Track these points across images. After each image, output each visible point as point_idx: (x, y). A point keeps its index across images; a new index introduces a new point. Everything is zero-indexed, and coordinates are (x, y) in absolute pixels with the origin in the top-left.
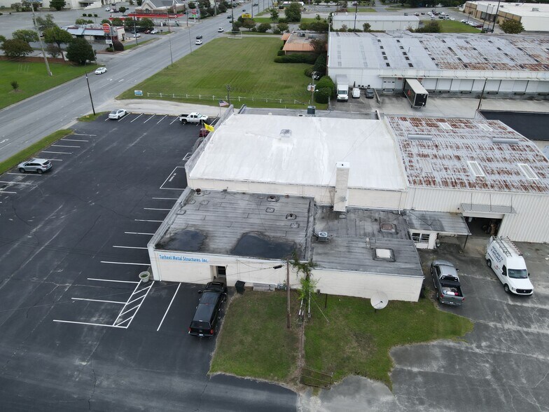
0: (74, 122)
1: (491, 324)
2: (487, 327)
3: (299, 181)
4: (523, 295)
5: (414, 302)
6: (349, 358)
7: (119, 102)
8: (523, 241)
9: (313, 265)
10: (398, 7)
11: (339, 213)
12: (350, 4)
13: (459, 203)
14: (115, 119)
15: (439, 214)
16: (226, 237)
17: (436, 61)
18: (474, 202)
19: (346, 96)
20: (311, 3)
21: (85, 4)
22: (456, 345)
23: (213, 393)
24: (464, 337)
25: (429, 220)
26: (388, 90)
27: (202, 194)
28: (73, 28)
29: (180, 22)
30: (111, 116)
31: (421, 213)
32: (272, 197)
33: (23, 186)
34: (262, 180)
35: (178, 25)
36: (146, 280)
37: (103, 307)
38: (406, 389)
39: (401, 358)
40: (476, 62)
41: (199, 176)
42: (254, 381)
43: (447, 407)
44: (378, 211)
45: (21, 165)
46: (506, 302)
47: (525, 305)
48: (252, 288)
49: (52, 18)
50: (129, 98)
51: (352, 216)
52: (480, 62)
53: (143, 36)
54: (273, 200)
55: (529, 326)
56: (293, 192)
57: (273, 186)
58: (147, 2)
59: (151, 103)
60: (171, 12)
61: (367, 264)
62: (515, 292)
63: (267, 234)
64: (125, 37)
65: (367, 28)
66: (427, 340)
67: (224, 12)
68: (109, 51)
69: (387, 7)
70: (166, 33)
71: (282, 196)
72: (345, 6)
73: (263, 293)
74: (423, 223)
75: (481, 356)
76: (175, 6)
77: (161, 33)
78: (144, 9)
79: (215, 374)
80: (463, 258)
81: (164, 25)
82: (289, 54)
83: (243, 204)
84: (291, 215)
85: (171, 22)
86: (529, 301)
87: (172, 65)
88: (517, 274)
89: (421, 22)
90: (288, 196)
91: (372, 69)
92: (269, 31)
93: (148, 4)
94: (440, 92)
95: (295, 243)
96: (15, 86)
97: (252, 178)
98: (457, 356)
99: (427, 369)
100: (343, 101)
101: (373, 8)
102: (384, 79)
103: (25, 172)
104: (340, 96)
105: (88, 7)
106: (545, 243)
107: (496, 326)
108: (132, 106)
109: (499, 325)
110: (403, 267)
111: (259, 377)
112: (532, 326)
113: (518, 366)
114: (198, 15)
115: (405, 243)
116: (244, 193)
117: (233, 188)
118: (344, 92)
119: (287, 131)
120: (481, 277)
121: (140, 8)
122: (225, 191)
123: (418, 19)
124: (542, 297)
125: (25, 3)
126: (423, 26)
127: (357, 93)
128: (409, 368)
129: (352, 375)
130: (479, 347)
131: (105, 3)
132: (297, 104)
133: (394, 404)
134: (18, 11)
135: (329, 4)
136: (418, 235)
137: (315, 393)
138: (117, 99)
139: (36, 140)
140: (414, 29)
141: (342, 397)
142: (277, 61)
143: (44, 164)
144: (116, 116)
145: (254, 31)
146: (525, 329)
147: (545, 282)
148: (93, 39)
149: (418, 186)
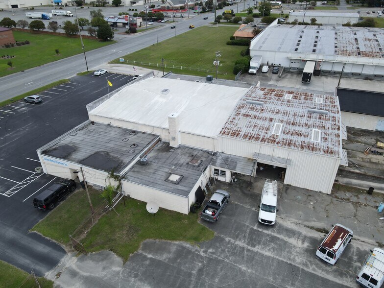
0: (75, 75)
1: (227, 239)
2: (223, 240)
3: (152, 124)
4: (266, 224)
5: (185, 214)
6: (115, 240)
7: (108, 65)
8: (303, 187)
9: (124, 177)
10: (358, 6)
11: (172, 148)
12: (319, 3)
13: (254, 152)
14: (98, 75)
15: (240, 158)
16: (85, 152)
17: (336, 49)
18: (274, 155)
19: (255, 71)
20: (289, 3)
21: (134, 3)
22: (191, 247)
23: (22, 242)
24: (200, 244)
25: (229, 161)
26: (294, 68)
27: (95, 125)
28: (112, 18)
29: (185, 15)
30: (96, 73)
31: (227, 155)
32: (134, 132)
33: (21, 110)
34: (130, 120)
35: (183, 17)
36: (38, 172)
37: (6, 183)
38: (133, 267)
39: (146, 247)
40: (371, 50)
41: (95, 113)
42: (50, 240)
43: (149, 283)
44: (199, 150)
45: (26, 98)
46: (252, 227)
47: (265, 231)
48: (92, 186)
49: (101, 11)
50: (115, 63)
51: (179, 151)
52: (374, 51)
53: (155, 23)
54: (133, 134)
55: (254, 246)
56: (148, 130)
57: (136, 125)
58: (169, 1)
59: (127, 67)
60: (182, 8)
61: (159, 183)
62: (260, 221)
63: (111, 154)
64: (142, 24)
65: (313, 22)
66: (174, 239)
67: (221, 8)
68: (127, 33)
69: (349, 6)
70: (171, 22)
71: (141, 132)
72: (314, 5)
73: (97, 191)
74: (224, 162)
75: (202, 257)
76: (187, 4)
77: (167, 22)
78: (166, 6)
79: (33, 232)
80: (246, 192)
81: (174, 17)
82: (238, 39)
83: (113, 134)
84: (134, 145)
85: (179, 15)
86: (271, 229)
87: (157, 44)
88: (269, 208)
89: (361, 18)
90: (144, 133)
91: (283, 52)
92: (240, 22)
93: (169, 3)
94: (335, 73)
95: (122, 162)
96: (57, 51)
97: (125, 119)
98: (184, 254)
99: (158, 257)
100: (252, 74)
101: (337, 7)
102: (291, 60)
103: (28, 102)
104: (251, 71)
105: (135, 5)
106: (320, 192)
107: (229, 241)
108: (114, 68)
109: (232, 241)
110: (180, 188)
111: (54, 239)
112: (257, 247)
113: (221, 270)
114: (201, 10)
115: (196, 174)
116: (119, 128)
117: (114, 124)
118: (254, 68)
119: (166, 90)
120: (249, 207)
121: (164, 5)
122: (109, 125)
123: (358, 15)
124: (283, 229)
125: (98, 2)
126: (361, 21)
127: (265, 69)
128: (147, 254)
129: (108, 250)
130: (205, 252)
131: (147, 2)
132: (219, 74)
133: (118, 273)
134: (93, 6)
135: (303, 3)
136: (218, 170)
137: (76, 256)
138: (109, 63)
139: (46, 85)
140: (352, 24)
141: (91, 262)
142: (228, 44)
143: (37, 98)
144: (98, 73)
145: (230, 22)
146: (249, 247)
147: (296, 219)
148: (121, 25)
149: (224, 136)
